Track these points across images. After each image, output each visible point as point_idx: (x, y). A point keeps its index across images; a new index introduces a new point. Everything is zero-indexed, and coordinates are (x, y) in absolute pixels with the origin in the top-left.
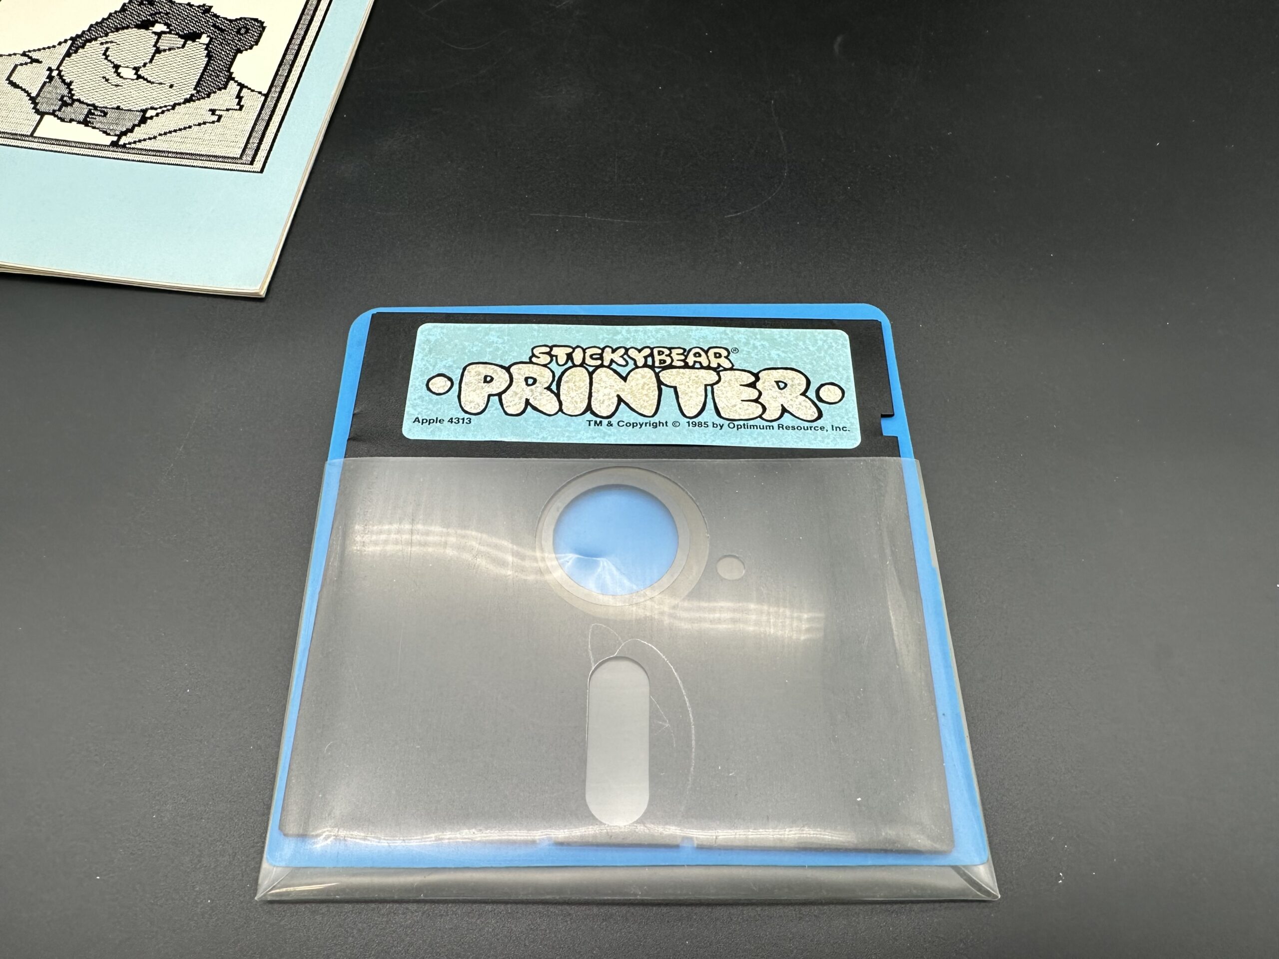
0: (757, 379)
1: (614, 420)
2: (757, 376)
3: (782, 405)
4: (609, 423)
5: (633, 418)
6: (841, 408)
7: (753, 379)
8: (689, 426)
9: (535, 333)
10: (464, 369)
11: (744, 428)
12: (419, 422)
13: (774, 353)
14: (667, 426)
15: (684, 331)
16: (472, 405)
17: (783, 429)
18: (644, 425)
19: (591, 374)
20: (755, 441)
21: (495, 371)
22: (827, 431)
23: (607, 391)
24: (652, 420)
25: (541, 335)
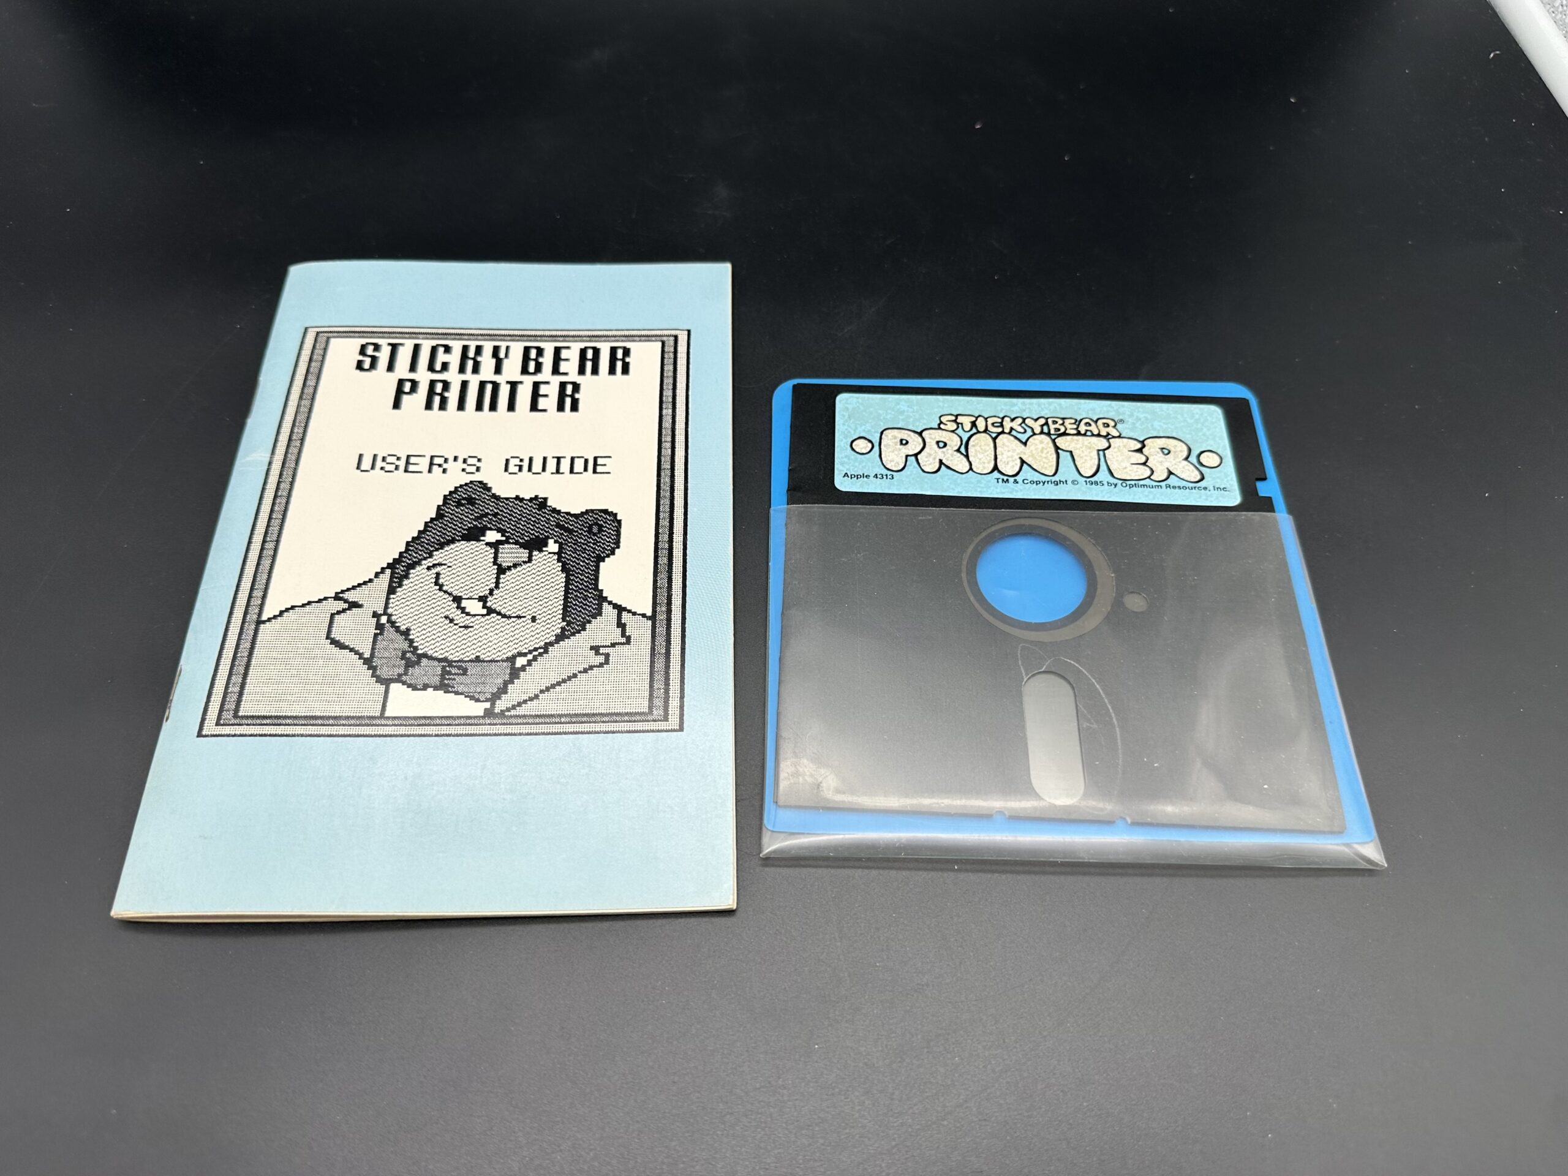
0: (1144, 446)
1: (1019, 478)
2: (1142, 442)
3: (1168, 469)
4: (1015, 481)
5: (1037, 477)
6: (1221, 472)
7: (1139, 446)
8: (1087, 484)
9: (941, 404)
10: (882, 433)
11: (1135, 487)
12: (848, 477)
13: (1156, 424)
14: (1066, 484)
15: (1074, 404)
16: (893, 463)
17: (1170, 488)
18: (1047, 483)
19: (994, 439)
20: (1147, 498)
21: (909, 435)
22: (1210, 490)
23: (1010, 454)
24: (1053, 479)
25: (946, 405)
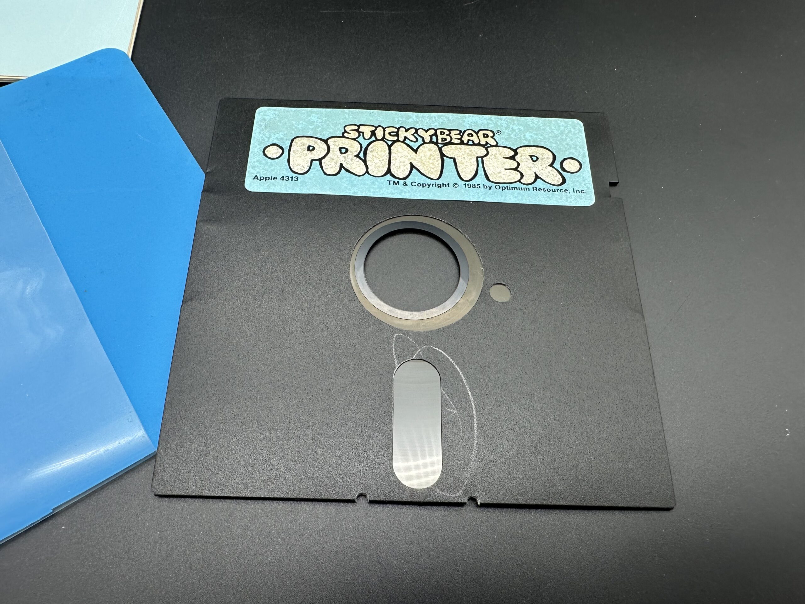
0: (516, 153)
1: (408, 181)
2: (516, 151)
3: (535, 173)
4: (404, 183)
5: (423, 180)
6: (579, 176)
7: (512, 153)
8: (466, 187)
9: (347, 116)
10: (292, 141)
11: (508, 189)
12: (258, 179)
13: (528, 135)
14: (449, 186)
15: (460, 117)
16: (299, 167)
17: (537, 190)
18: (431, 185)
19: (390, 147)
20: (516, 199)
21: (316, 142)
22: (570, 192)
23: (402, 159)
24: (438, 182)
25: (351, 117)
